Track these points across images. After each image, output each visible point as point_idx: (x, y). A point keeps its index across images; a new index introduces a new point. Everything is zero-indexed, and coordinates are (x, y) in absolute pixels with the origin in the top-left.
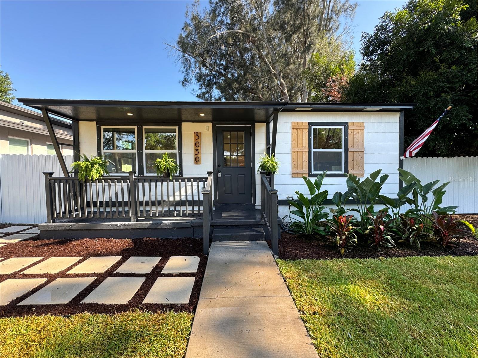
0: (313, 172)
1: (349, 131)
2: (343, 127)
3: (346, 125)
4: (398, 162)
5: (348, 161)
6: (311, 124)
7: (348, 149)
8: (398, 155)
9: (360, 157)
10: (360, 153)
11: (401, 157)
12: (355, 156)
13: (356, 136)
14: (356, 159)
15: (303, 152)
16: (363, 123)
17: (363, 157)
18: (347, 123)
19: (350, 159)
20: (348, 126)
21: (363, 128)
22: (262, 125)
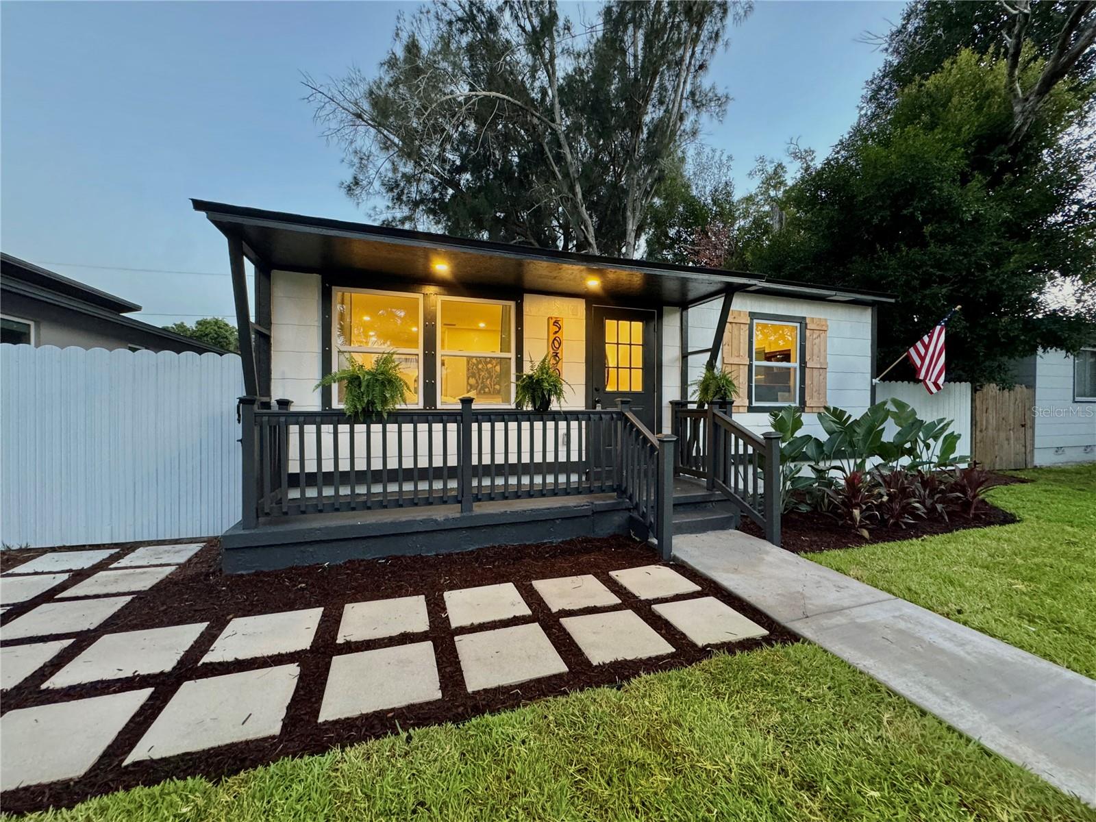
0: (755, 404)
1: (808, 333)
2: (798, 325)
3: (802, 321)
4: (869, 388)
5: (804, 384)
6: (753, 316)
7: (805, 363)
8: (869, 376)
9: (822, 377)
10: (821, 370)
11: (874, 380)
12: (814, 375)
13: (817, 341)
14: (816, 380)
15: (741, 367)
16: (826, 320)
17: (825, 378)
18: (804, 318)
19: (808, 382)
20: (806, 324)
21: (824, 328)
22: (675, 312)
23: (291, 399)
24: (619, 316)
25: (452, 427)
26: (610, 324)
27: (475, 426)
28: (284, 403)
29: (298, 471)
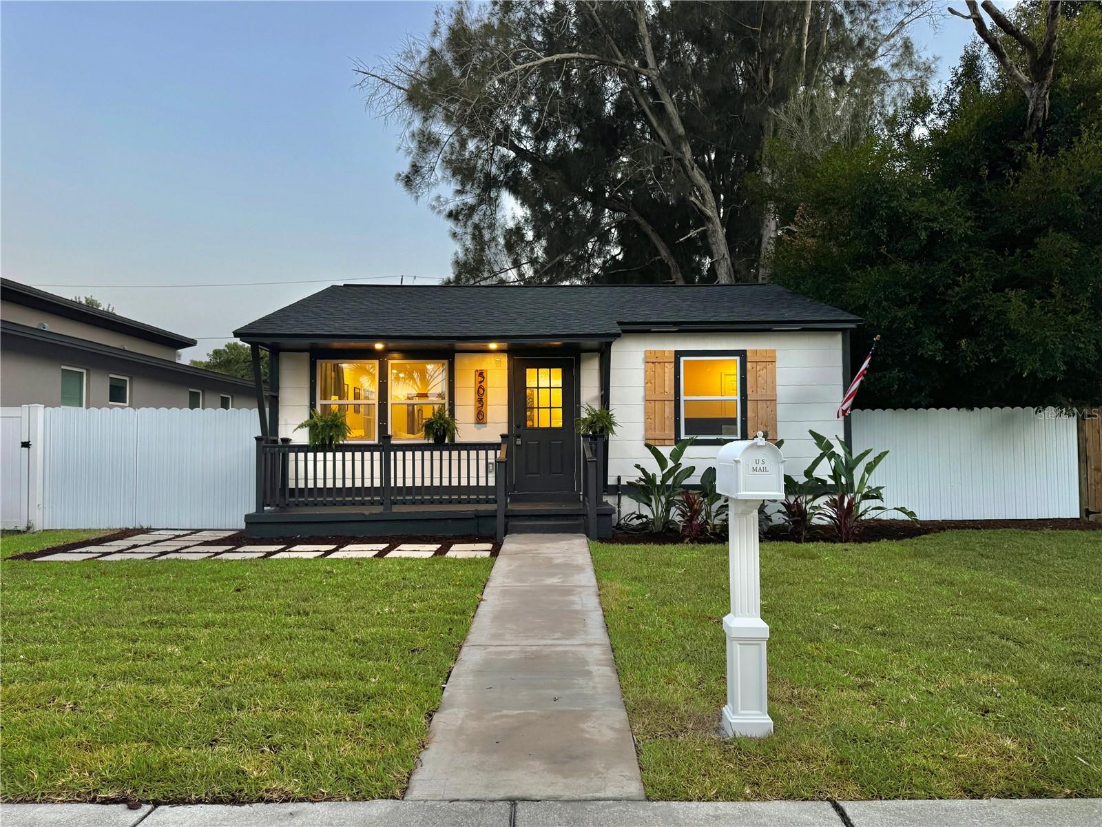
0: (683, 436)
1: (749, 365)
2: (737, 358)
3: (742, 354)
5: (746, 417)
6: (679, 354)
7: (747, 396)
8: (846, 406)
9: (769, 410)
10: (768, 403)
12: (759, 408)
13: (762, 373)
14: (761, 412)
15: (666, 402)
16: (774, 351)
18: (745, 351)
19: (750, 414)
20: (746, 356)
21: (773, 360)
22: (594, 357)
23: (290, 438)
24: (538, 365)
25: (377, 455)
26: (531, 373)
27: (392, 453)
28: (286, 441)
29: (294, 487)
